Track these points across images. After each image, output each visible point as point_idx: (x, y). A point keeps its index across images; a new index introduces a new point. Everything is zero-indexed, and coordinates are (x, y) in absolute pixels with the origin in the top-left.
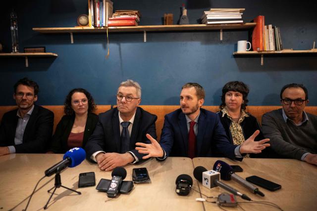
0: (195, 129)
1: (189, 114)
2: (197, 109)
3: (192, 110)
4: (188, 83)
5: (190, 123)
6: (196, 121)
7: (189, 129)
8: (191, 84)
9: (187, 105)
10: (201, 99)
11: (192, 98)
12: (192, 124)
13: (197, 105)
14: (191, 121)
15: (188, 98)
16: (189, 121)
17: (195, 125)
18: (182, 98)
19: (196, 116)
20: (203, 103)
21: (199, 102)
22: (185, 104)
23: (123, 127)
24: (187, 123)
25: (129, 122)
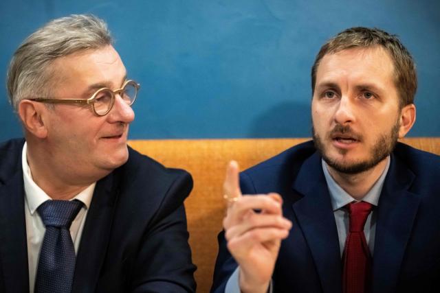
10: (409, 103)
14: (351, 200)
22: (349, 121)
23: (47, 226)
24: (335, 209)
25: (76, 200)
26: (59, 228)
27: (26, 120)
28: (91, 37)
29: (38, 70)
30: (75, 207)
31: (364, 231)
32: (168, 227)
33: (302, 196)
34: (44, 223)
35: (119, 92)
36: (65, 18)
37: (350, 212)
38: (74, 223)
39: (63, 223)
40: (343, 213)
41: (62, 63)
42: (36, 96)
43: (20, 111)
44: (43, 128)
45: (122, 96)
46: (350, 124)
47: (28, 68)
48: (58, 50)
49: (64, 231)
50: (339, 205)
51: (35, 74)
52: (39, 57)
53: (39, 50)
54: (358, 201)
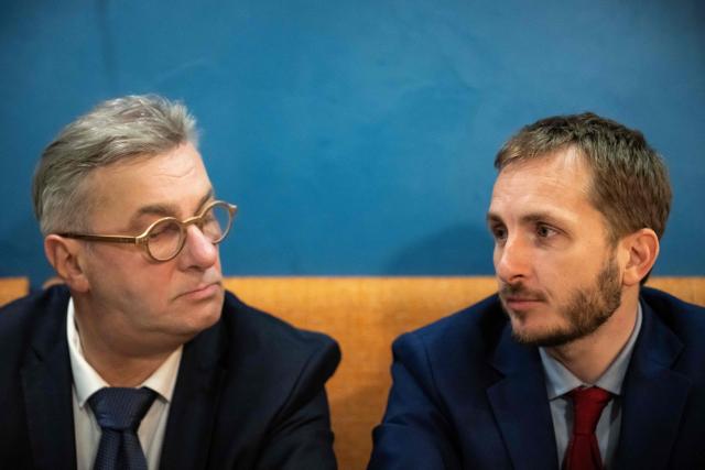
0: (604, 438)
1: (556, 341)
2: (614, 299)
3: (573, 315)
4: (539, 125)
5: (571, 397)
6: (610, 383)
7: (562, 436)
8: (559, 128)
9: (530, 284)
10: (636, 229)
11: (563, 232)
12: (583, 402)
13: (608, 276)
14: (576, 383)
15: (540, 227)
16: (563, 382)
17: (607, 413)
18: (500, 229)
19: (610, 349)
20: (650, 260)
21: (623, 255)
22: (520, 276)
23: (104, 429)
24: (551, 397)
25: (145, 388)
26: (120, 432)
27: (56, 264)
28: (145, 136)
29: (67, 188)
30: (145, 397)
32: (301, 425)
33: (503, 376)
34: (99, 424)
35: (196, 223)
36: (118, 100)
37: (575, 402)
39: (127, 423)
40: (564, 403)
41: (100, 176)
42: (68, 230)
43: (47, 250)
44: (81, 277)
45: (201, 228)
46: (521, 279)
47: (53, 182)
48: (96, 156)
49: (128, 436)
50: (559, 392)
51: (62, 191)
52: (68, 167)
53: (69, 155)
54: (589, 386)
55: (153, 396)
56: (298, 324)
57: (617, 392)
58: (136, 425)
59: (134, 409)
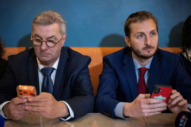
6: (147, 67)
17: (147, 72)
25: (52, 67)
30: (52, 69)
31: (145, 76)
33: (126, 65)
37: (140, 70)
38: (52, 74)
40: (138, 71)
49: (49, 77)
50: (137, 68)
54: (143, 67)
55: (54, 69)
56: (83, 54)
57: (149, 68)
58: (50, 75)
59: (50, 71)
